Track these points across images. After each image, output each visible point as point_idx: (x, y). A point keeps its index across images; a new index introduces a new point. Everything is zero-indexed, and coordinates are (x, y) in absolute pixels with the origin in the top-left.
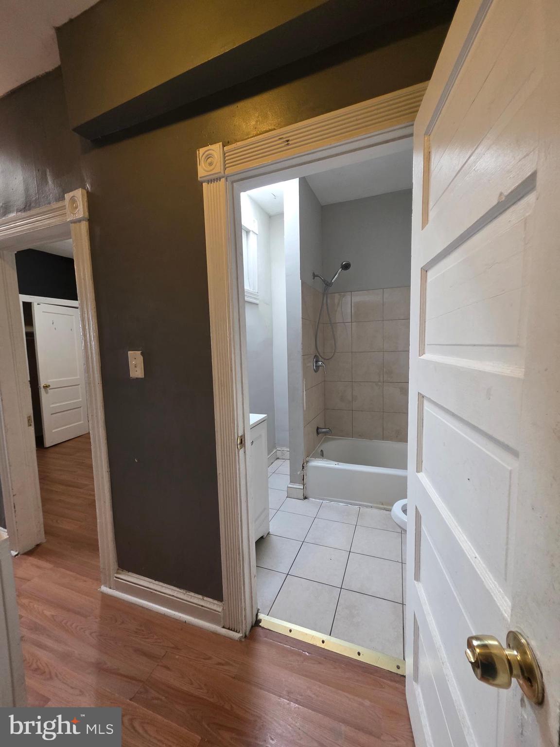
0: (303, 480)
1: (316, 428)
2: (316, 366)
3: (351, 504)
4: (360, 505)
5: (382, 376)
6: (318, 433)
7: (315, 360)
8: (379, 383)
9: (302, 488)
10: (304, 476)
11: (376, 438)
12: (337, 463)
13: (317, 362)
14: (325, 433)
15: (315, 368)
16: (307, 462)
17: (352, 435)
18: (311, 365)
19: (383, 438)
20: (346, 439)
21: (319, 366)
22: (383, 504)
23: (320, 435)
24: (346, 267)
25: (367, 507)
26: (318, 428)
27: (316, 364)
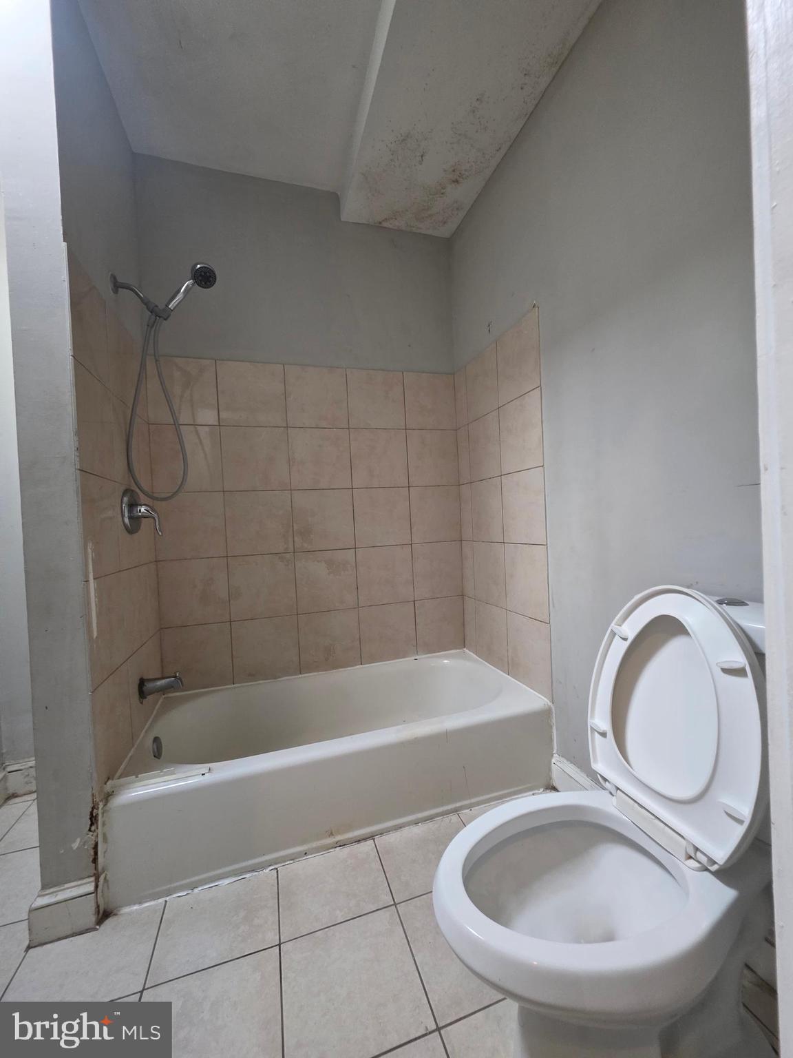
0: (95, 860)
1: (137, 682)
2: (130, 518)
3: (252, 869)
4: (276, 861)
5: (291, 539)
6: (142, 694)
7: (126, 499)
8: (288, 555)
9: (91, 888)
10: (96, 847)
11: (287, 671)
12: (203, 768)
13: (133, 505)
14: (163, 690)
15: (127, 520)
16: (108, 797)
17: (232, 678)
18: (114, 513)
19: (302, 668)
20: (221, 690)
21: (139, 518)
22: (331, 834)
23: (150, 698)
24: (205, 278)
25: (293, 858)
26: (142, 682)
27: (130, 511)
